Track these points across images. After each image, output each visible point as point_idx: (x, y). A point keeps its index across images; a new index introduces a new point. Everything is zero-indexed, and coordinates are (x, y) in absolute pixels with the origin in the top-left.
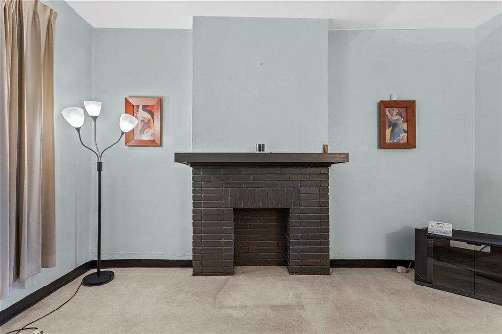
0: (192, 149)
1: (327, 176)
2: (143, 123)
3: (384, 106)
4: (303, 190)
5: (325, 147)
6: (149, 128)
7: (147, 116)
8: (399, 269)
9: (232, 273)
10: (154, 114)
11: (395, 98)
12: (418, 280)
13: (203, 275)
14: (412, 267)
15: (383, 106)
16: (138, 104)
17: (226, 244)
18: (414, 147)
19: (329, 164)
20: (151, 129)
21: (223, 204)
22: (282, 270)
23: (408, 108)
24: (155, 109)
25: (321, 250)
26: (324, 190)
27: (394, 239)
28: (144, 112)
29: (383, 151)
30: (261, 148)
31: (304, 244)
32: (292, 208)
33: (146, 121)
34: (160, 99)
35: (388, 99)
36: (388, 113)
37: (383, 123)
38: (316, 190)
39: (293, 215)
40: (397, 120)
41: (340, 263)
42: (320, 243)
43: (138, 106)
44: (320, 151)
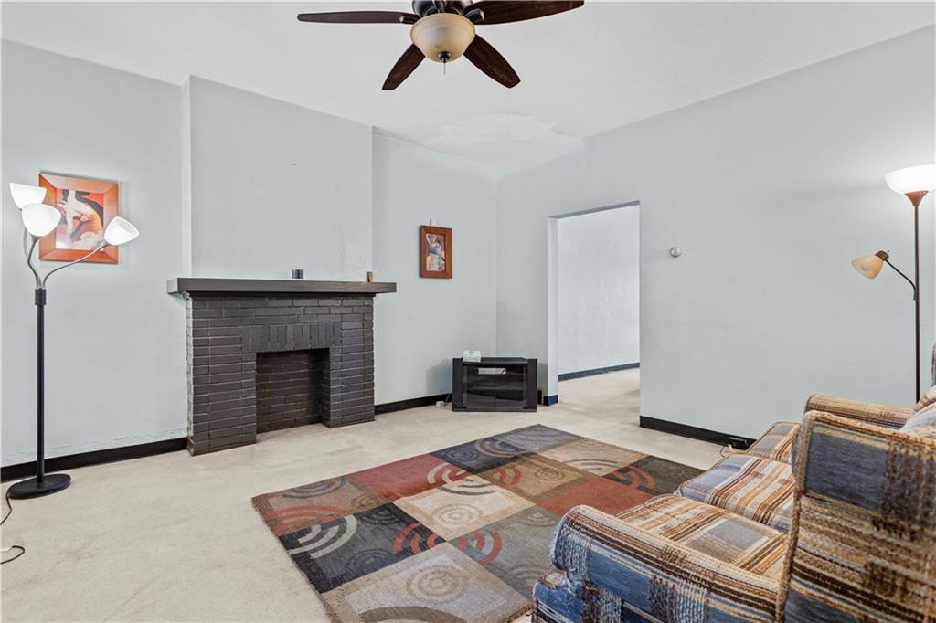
0: (193, 272)
1: (371, 308)
2: (78, 222)
3: (425, 230)
4: (345, 325)
5: (369, 275)
6: (92, 231)
7: (88, 210)
8: (438, 403)
9: (254, 442)
10: (102, 209)
11: (434, 224)
12: (455, 408)
13: (210, 452)
14: (449, 401)
15: (423, 230)
16: (66, 188)
17: (247, 403)
18: (450, 277)
19: (373, 294)
20: (97, 233)
21: (242, 348)
22: (319, 427)
23: (445, 235)
24: (105, 199)
25: (365, 394)
26: (368, 325)
27: (434, 374)
28: (78, 202)
29: (423, 280)
30: (299, 274)
31: (347, 389)
32: (332, 347)
33: (84, 219)
34: (117, 185)
35: (428, 224)
36: (427, 238)
37: (424, 250)
38: (358, 324)
39: (335, 354)
40: (436, 247)
41: (381, 409)
42: (364, 387)
43: (66, 192)
44: (364, 280)
